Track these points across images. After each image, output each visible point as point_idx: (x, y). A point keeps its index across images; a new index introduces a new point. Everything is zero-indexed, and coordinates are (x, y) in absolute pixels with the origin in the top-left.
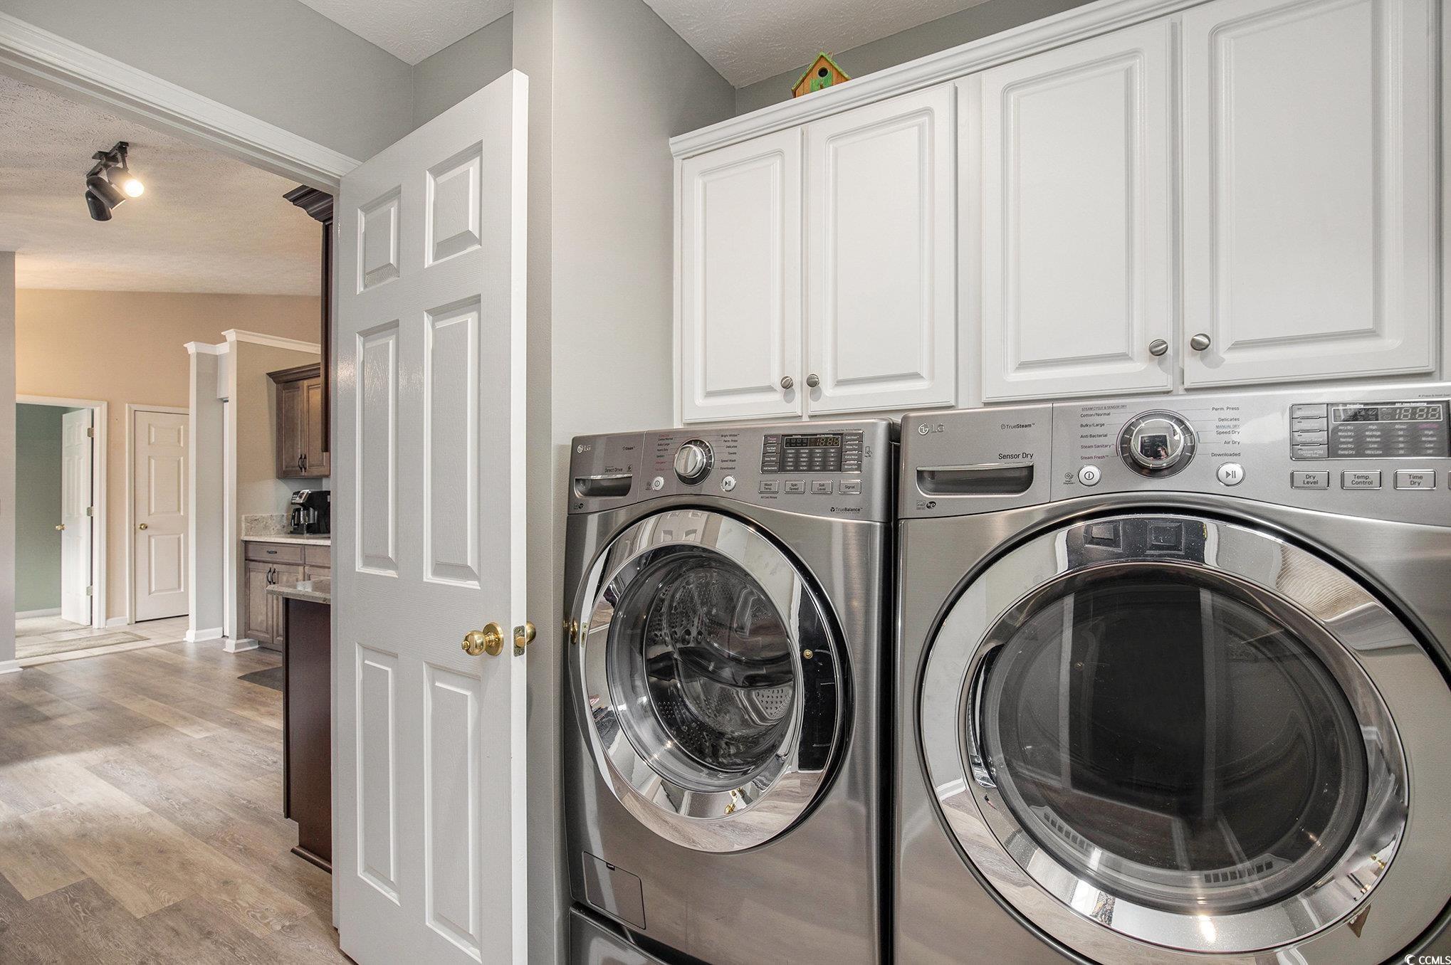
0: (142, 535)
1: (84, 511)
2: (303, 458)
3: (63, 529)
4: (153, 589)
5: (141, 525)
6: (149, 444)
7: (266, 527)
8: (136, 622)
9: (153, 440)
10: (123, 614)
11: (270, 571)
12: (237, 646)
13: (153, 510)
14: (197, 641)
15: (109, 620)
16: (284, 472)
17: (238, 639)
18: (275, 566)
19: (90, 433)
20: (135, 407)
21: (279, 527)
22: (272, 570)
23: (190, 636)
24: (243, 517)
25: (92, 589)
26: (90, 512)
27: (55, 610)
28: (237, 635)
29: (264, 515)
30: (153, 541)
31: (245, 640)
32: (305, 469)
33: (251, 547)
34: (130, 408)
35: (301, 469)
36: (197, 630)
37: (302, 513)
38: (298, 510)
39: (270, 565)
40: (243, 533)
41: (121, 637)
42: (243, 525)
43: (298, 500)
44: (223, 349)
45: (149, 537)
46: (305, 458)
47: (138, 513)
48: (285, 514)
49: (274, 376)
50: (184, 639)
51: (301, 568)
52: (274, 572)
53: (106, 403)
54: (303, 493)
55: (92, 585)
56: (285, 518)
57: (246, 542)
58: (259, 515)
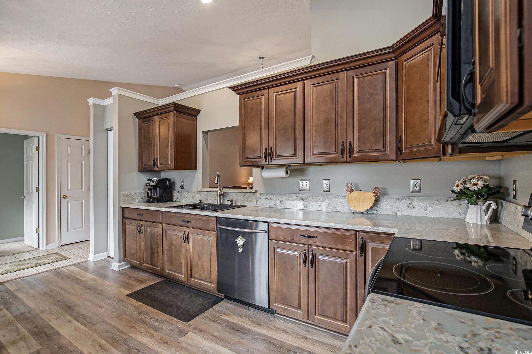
0: (64, 201)
1: (34, 189)
2: (155, 161)
3: (25, 198)
4: (70, 228)
5: (64, 196)
6: (67, 155)
7: (133, 199)
8: (61, 246)
9: (69, 153)
10: (55, 242)
11: (139, 225)
12: (119, 267)
13: (69, 189)
14: (95, 260)
15: (48, 246)
16: (143, 168)
17: (119, 262)
18: (142, 222)
19: (38, 149)
20: (60, 136)
21: (140, 199)
22: (140, 225)
23: (91, 258)
24: (122, 193)
25: (39, 230)
26: (37, 190)
27: (21, 238)
28: (119, 260)
29: (132, 192)
30: (69, 204)
31: (123, 263)
32: (157, 166)
33: (126, 211)
34: (58, 137)
35: (154, 166)
36: (95, 254)
37: (152, 190)
38: (150, 189)
39: (139, 222)
40: (122, 202)
41: (54, 257)
42: (122, 198)
43: (152, 184)
44: (108, 102)
45: (67, 202)
46: (157, 160)
47: (62, 190)
48: (143, 192)
49: (137, 115)
50: (88, 259)
51: (160, 225)
52: (142, 226)
53: (45, 133)
54: (154, 180)
55: (39, 227)
56: (143, 193)
57: (123, 208)
58: (129, 192)
